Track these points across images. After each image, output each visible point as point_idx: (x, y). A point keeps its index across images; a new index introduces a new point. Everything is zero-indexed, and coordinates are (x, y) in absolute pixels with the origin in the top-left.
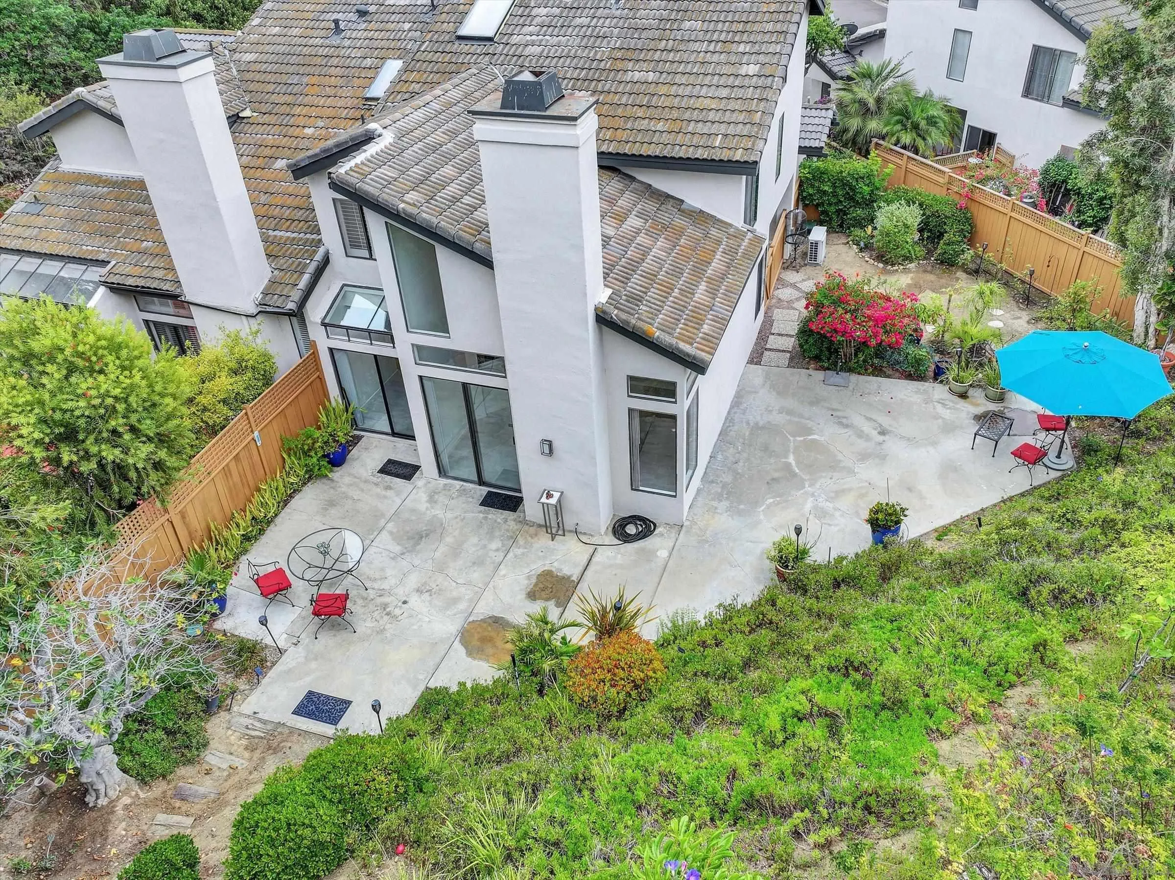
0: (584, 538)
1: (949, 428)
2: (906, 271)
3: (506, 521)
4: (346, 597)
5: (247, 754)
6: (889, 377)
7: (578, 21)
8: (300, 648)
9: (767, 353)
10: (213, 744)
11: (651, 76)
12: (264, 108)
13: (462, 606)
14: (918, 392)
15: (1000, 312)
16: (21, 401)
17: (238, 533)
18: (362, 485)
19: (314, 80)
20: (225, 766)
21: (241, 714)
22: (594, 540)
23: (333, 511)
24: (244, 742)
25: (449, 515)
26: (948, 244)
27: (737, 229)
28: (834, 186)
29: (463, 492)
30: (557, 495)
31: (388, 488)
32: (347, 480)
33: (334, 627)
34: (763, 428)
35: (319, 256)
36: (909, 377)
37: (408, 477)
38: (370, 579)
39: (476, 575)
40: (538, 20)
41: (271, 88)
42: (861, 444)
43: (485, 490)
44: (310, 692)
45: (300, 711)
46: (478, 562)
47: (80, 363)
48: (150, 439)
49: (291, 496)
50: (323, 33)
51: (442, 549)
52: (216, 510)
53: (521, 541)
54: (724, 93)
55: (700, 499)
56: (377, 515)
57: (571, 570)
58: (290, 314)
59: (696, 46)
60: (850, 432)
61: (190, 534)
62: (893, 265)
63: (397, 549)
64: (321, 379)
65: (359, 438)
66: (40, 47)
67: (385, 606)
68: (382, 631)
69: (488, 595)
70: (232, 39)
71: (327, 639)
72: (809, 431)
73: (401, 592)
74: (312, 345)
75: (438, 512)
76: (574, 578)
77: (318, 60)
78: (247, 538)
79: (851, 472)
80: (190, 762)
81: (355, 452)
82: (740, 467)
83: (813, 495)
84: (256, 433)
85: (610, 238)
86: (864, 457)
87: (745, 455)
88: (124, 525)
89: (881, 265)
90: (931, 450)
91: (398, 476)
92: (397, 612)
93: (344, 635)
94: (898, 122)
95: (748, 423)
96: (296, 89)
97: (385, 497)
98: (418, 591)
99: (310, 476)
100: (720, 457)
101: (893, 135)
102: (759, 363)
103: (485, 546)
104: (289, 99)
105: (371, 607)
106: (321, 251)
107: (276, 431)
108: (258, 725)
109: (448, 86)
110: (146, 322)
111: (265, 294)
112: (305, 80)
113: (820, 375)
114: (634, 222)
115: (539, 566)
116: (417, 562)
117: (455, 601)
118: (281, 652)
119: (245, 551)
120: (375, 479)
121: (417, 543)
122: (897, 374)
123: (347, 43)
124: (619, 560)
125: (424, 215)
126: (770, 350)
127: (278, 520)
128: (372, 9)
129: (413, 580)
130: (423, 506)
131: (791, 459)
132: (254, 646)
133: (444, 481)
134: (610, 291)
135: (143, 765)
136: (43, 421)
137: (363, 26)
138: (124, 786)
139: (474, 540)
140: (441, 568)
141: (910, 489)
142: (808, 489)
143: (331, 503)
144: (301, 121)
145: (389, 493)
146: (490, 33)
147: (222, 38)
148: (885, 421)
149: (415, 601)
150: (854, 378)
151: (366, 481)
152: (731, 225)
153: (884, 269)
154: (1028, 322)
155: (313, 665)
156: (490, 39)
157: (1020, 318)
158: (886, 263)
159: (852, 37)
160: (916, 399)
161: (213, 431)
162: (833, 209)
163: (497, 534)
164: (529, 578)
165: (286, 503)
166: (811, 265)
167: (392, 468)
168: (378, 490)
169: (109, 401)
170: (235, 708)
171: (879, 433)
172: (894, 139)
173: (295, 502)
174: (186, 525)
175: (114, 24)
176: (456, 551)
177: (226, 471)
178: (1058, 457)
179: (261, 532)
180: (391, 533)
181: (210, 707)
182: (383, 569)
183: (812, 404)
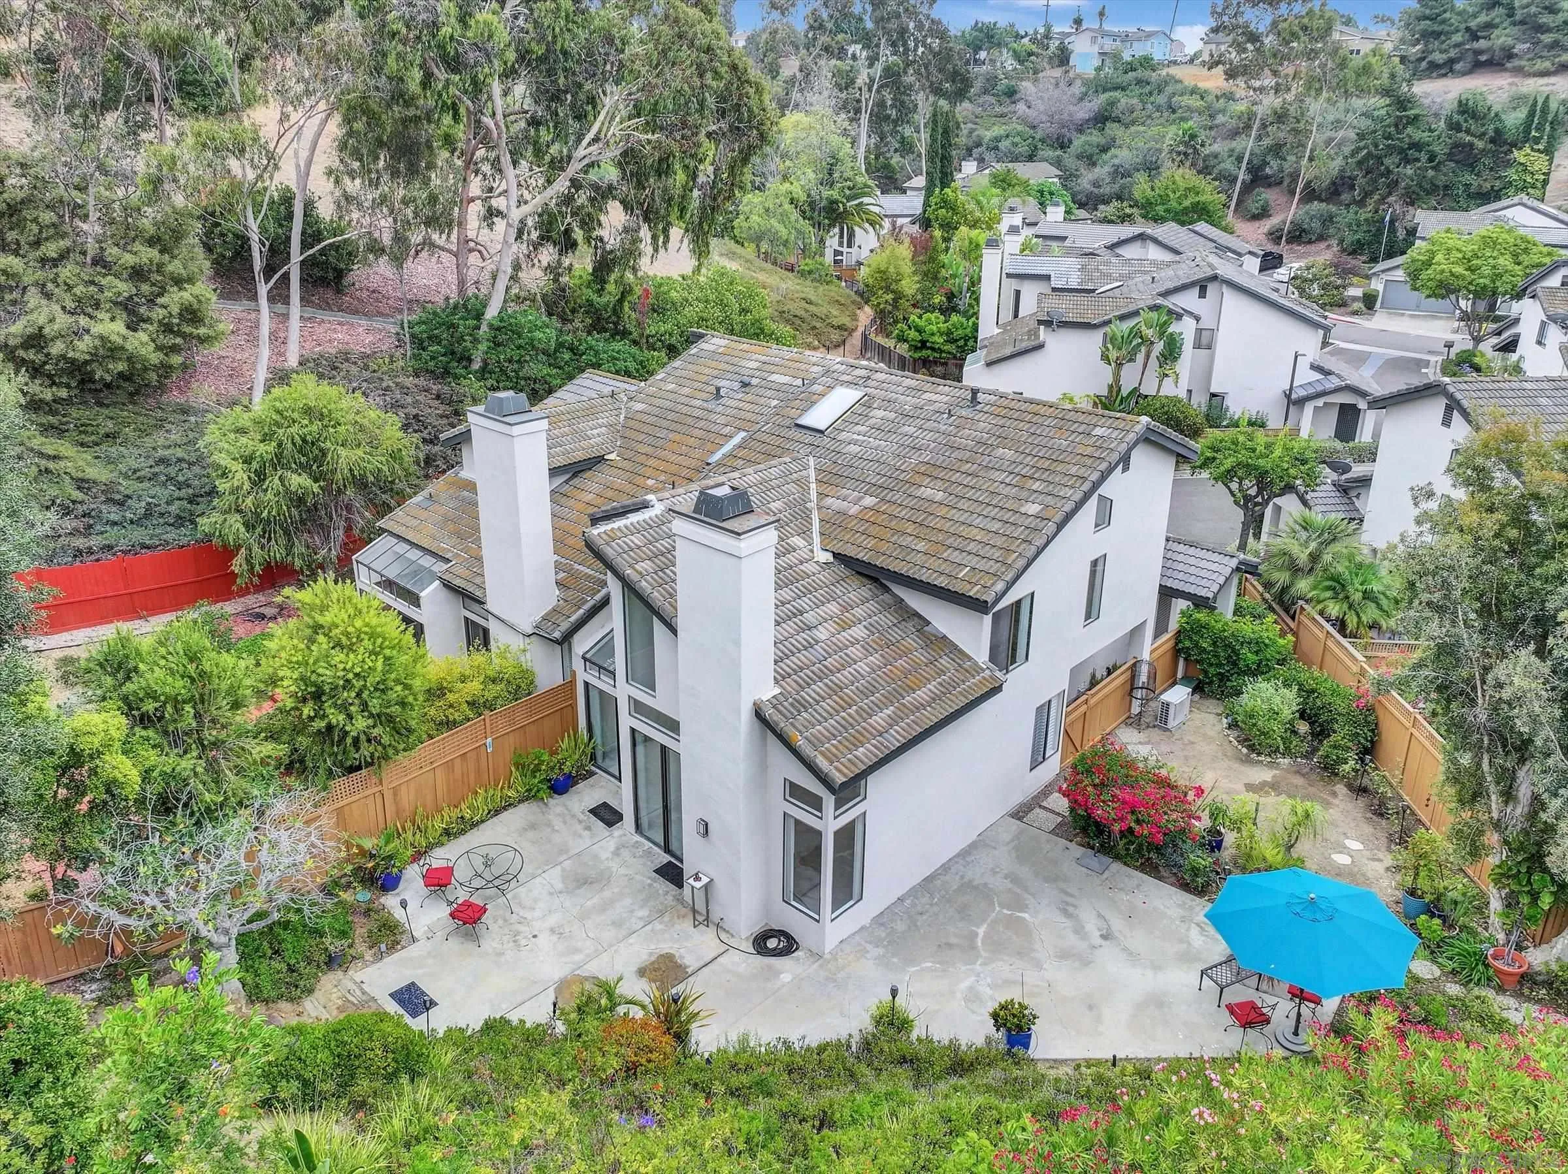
0: (723, 936)
1: (1186, 957)
2: (1272, 765)
3: (667, 893)
4: (483, 910)
5: (335, 1013)
6: (1160, 879)
7: (906, 428)
8: (429, 944)
9: (1038, 810)
10: (317, 994)
11: (940, 496)
12: (629, 454)
13: (578, 958)
14: (1182, 906)
15: (1355, 845)
16: (294, 659)
17: (439, 825)
18: (568, 818)
19: (677, 437)
20: (314, 1014)
21: (352, 979)
22: (732, 942)
23: (531, 834)
24: (340, 1002)
25: (623, 871)
26: (1335, 747)
27: (976, 664)
28: (1214, 644)
29: (648, 853)
30: (705, 880)
31: (588, 828)
32: (559, 809)
33: (467, 936)
34: (976, 888)
35: (598, 597)
36: (1185, 886)
37: (610, 824)
38: (520, 904)
39: (609, 934)
40: (873, 421)
41: (641, 437)
42: (1072, 940)
43: (667, 858)
44: (413, 984)
45: (397, 996)
46: (617, 924)
47: (344, 640)
48: (371, 716)
49: (505, 808)
50: (704, 396)
51: (595, 900)
52: (429, 799)
53: (666, 918)
54: (996, 526)
55: (857, 938)
56: (563, 850)
57: (690, 961)
58: (556, 642)
59: (996, 475)
60: (1068, 923)
61: (397, 813)
62: (1259, 754)
63: (559, 886)
64: (573, 707)
65: (591, 774)
66: (519, 361)
67: (517, 933)
68: (502, 954)
69: (605, 957)
70: (633, 388)
71: (454, 944)
72: (1023, 908)
73: (537, 925)
74: (574, 673)
75: (614, 865)
76: (690, 970)
77: (690, 421)
78: (447, 833)
79: (1039, 966)
80: (291, 1000)
81: (581, 785)
82: (921, 920)
83: (978, 975)
84: (489, 740)
85: (817, 642)
86: (1064, 955)
87: (936, 909)
88: (340, 784)
89: (1245, 750)
90: (1149, 973)
91: (602, 820)
92: (523, 942)
93: (470, 946)
94: (1329, 588)
95: (962, 877)
96: (660, 443)
97: (580, 836)
98: (552, 931)
99: (530, 796)
100: (908, 902)
101: (1319, 602)
102: (1020, 819)
103: (632, 911)
104: (649, 450)
105: (506, 931)
106: (604, 592)
107: (511, 742)
108: (358, 993)
109: (750, 470)
110: (466, 619)
111: (544, 619)
112: (671, 436)
113: (1077, 851)
114: (858, 632)
115: (666, 947)
116: (567, 904)
117: (577, 951)
118: (414, 940)
119: (440, 844)
120: (582, 817)
121: (579, 887)
122: (1173, 879)
123: (720, 408)
124: (742, 968)
125: (644, 583)
126: (1045, 808)
127: (482, 826)
128: (754, 381)
129: (553, 920)
130: (604, 855)
131: (981, 931)
132: (396, 927)
133: (638, 838)
134: (777, 691)
135: (257, 986)
136: (303, 678)
137: (740, 396)
138: (236, 997)
139: (628, 901)
140: (583, 917)
141: (1091, 1008)
142: (977, 967)
143: (533, 826)
144: (648, 473)
145: (587, 833)
146: (822, 427)
147: (627, 386)
148: (1117, 924)
149: (545, 940)
150: (1116, 866)
151: (573, 816)
152: (970, 658)
153: (1247, 756)
154: (1388, 869)
155: (430, 961)
156: (821, 432)
157: (1380, 860)
158: (1251, 748)
159: (1344, 477)
160: (1175, 912)
161: (449, 724)
162: (1212, 670)
163: (651, 903)
164: (651, 954)
165: (497, 812)
166: (1160, 728)
167: (602, 812)
168: (579, 828)
169: (350, 676)
170: (351, 973)
171: (1102, 936)
172: (1319, 607)
173: (505, 815)
174: (396, 802)
175: (591, 348)
176: (603, 908)
177: (450, 765)
178: (1296, 1033)
179: (463, 832)
180: (563, 870)
181: (332, 962)
182: (536, 900)
183: (1047, 880)
